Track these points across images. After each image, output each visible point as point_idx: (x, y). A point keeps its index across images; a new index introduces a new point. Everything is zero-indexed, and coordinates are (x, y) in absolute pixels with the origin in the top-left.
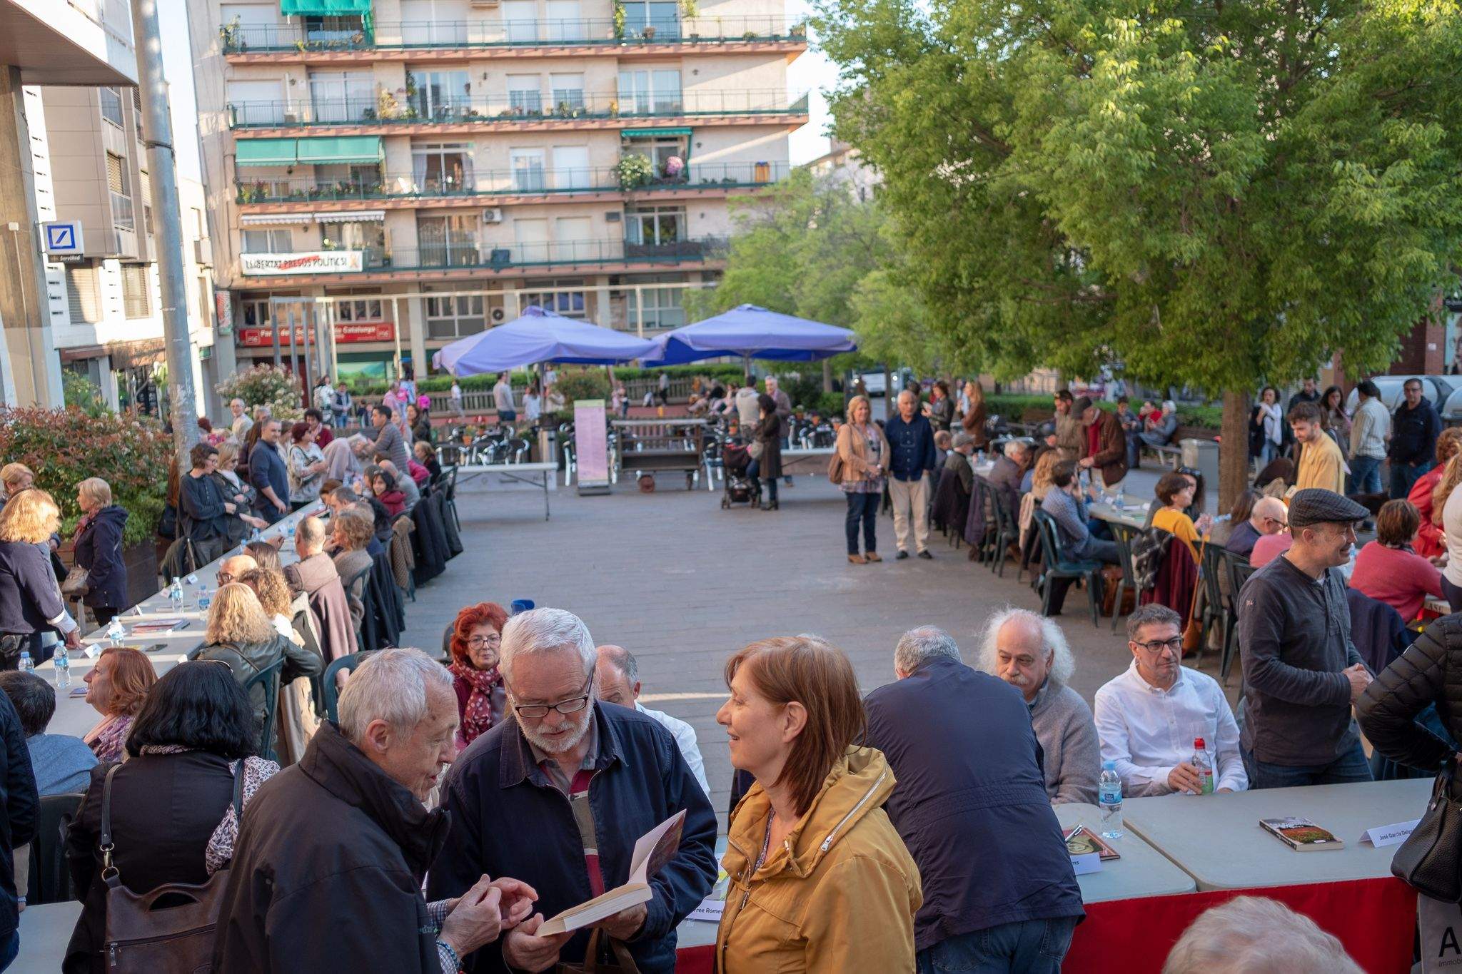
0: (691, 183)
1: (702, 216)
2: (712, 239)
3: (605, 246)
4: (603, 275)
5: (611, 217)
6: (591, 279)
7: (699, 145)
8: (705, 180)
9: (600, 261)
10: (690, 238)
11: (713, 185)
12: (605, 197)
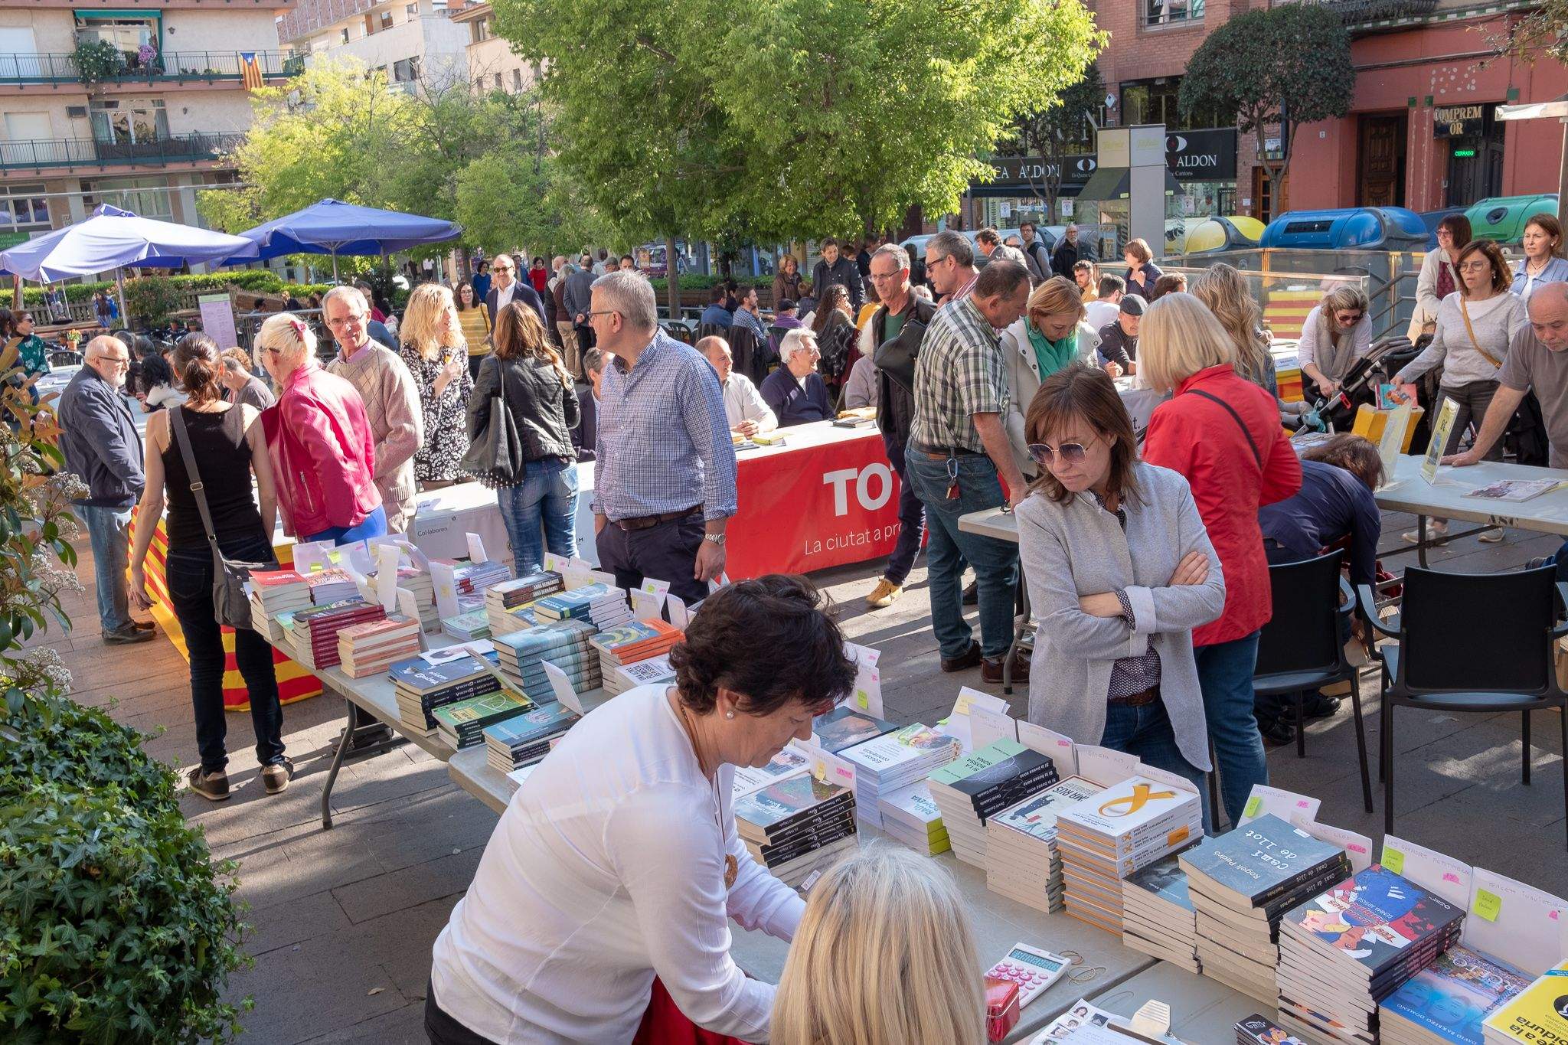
0: (166, 74)
1: (185, 111)
2: (200, 137)
3: (72, 147)
4: (72, 179)
5: (74, 112)
6: (58, 183)
7: (172, 30)
8: (185, 71)
9: (69, 163)
10: (173, 136)
11: (194, 76)
12: (63, 88)
